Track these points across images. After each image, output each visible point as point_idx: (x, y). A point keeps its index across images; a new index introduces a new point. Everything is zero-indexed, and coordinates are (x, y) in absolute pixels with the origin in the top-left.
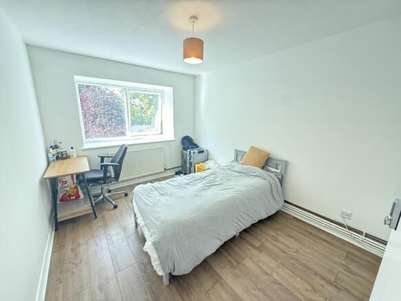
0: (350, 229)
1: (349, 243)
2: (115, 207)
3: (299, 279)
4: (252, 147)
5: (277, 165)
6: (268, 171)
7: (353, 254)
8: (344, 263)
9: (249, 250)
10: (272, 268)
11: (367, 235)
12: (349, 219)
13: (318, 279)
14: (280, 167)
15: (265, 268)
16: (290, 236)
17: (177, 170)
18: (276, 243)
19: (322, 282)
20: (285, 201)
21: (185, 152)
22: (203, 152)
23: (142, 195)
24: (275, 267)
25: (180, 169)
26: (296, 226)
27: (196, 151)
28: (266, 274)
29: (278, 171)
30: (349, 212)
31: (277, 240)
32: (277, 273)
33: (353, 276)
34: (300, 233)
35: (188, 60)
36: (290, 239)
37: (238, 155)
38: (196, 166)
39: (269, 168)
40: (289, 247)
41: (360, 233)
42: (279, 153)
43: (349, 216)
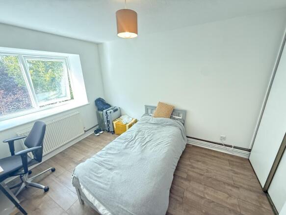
0: (226, 145)
1: (226, 154)
2: (46, 190)
3: (219, 192)
4: (160, 103)
5: (179, 113)
6: (174, 119)
7: (231, 161)
8: (230, 168)
9: (182, 183)
10: (202, 191)
11: (235, 147)
12: (224, 140)
13: (226, 186)
14: (181, 115)
15: (199, 194)
16: (198, 161)
17: (95, 129)
18: (194, 170)
19: (230, 188)
20: (187, 137)
21: (101, 112)
22: (117, 110)
23: (90, 177)
24: (203, 189)
25: (97, 127)
26: (197, 152)
27: (112, 111)
28: (202, 198)
29: (181, 118)
30: (225, 136)
31: (193, 167)
32: (207, 194)
33: (238, 176)
34: (202, 156)
35: (121, 35)
36: (200, 163)
37: (148, 109)
38: (114, 123)
39: (174, 116)
40: (202, 170)
41: (231, 146)
42: (180, 105)
43: (224, 138)
